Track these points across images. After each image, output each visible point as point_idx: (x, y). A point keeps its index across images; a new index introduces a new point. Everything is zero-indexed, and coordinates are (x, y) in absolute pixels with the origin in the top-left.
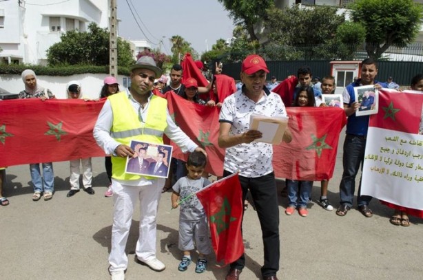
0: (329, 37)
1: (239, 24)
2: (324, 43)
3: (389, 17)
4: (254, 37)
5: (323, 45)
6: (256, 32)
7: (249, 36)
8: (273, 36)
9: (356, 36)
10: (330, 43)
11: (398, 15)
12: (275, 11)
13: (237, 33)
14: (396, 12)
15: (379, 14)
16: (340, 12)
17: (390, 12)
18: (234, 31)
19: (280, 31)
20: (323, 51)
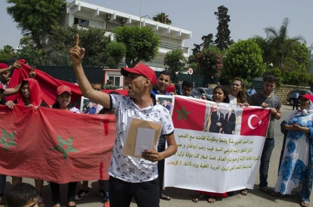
0: (100, 51)
1: (27, 34)
2: (97, 55)
3: (140, 41)
4: (40, 46)
5: (96, 57)
6: (41, 42)
7: (35, 45)
8: (57, 46)
9: (120, 52)
10: (101, 55)
11: (145, 40)
12: (58, 28)
13: (23, 41)
14: (145, 38)
15: (133, 38)
16: (107, 34)
17: (141, 38)
18: (21, 40)
19: (63, 43)
20: (96, 61)
